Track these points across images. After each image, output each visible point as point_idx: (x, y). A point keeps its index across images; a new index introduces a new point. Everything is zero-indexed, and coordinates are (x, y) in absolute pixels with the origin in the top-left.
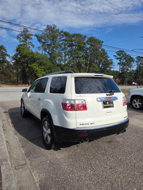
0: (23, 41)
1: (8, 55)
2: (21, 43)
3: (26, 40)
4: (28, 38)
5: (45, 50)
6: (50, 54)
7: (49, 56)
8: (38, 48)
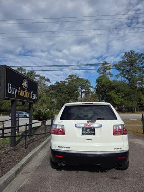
0: (103, 73)
1: (92, 87)
2: (101, 75)
3: (105, 71)
4: (107, 69)
5: (124, 76)
6: (130, 80)
7: (127, 82)
8: (116, 76)
